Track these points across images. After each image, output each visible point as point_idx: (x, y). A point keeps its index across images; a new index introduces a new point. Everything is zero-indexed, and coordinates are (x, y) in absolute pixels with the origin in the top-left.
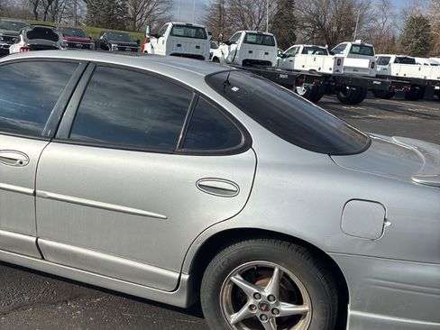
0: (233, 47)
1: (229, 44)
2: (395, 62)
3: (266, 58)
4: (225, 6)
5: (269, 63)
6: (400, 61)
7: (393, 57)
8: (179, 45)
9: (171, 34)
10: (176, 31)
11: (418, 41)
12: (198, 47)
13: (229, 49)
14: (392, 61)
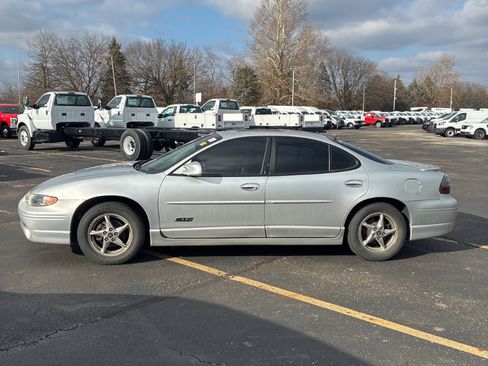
0: (114, 111)
1: (109, 109)
2: (256, 114)
3: (148, 120)
4: (49, 65)
5: (151, 124)
6: (259, 112)
7: (254, 109)
8: (64, 114)
9: (55, 103)
10: (60, 101)
11: (248, 90)
12: (83, 114)
13: (110, 114)
14: (253, 112)
